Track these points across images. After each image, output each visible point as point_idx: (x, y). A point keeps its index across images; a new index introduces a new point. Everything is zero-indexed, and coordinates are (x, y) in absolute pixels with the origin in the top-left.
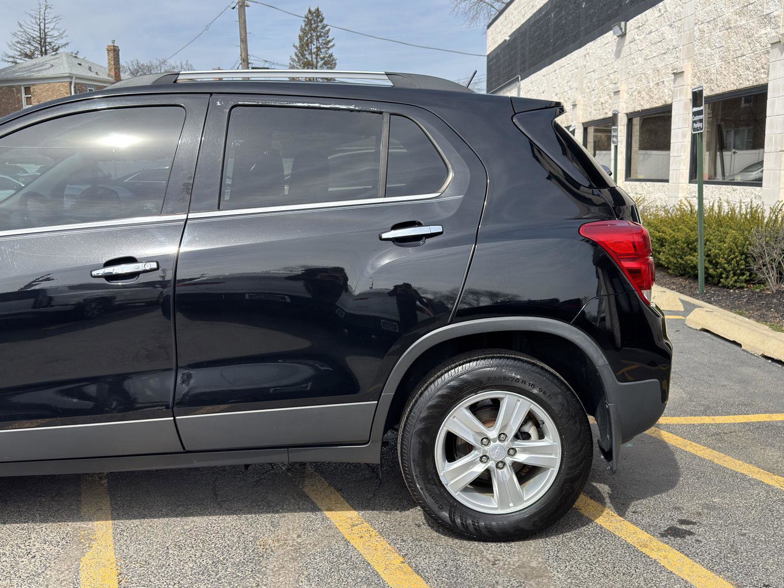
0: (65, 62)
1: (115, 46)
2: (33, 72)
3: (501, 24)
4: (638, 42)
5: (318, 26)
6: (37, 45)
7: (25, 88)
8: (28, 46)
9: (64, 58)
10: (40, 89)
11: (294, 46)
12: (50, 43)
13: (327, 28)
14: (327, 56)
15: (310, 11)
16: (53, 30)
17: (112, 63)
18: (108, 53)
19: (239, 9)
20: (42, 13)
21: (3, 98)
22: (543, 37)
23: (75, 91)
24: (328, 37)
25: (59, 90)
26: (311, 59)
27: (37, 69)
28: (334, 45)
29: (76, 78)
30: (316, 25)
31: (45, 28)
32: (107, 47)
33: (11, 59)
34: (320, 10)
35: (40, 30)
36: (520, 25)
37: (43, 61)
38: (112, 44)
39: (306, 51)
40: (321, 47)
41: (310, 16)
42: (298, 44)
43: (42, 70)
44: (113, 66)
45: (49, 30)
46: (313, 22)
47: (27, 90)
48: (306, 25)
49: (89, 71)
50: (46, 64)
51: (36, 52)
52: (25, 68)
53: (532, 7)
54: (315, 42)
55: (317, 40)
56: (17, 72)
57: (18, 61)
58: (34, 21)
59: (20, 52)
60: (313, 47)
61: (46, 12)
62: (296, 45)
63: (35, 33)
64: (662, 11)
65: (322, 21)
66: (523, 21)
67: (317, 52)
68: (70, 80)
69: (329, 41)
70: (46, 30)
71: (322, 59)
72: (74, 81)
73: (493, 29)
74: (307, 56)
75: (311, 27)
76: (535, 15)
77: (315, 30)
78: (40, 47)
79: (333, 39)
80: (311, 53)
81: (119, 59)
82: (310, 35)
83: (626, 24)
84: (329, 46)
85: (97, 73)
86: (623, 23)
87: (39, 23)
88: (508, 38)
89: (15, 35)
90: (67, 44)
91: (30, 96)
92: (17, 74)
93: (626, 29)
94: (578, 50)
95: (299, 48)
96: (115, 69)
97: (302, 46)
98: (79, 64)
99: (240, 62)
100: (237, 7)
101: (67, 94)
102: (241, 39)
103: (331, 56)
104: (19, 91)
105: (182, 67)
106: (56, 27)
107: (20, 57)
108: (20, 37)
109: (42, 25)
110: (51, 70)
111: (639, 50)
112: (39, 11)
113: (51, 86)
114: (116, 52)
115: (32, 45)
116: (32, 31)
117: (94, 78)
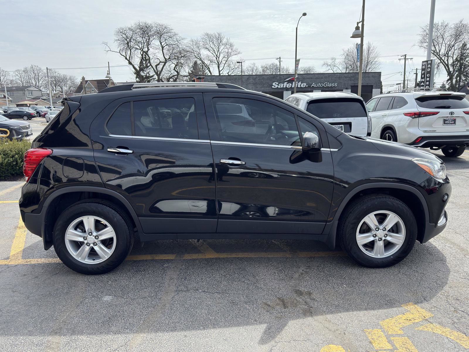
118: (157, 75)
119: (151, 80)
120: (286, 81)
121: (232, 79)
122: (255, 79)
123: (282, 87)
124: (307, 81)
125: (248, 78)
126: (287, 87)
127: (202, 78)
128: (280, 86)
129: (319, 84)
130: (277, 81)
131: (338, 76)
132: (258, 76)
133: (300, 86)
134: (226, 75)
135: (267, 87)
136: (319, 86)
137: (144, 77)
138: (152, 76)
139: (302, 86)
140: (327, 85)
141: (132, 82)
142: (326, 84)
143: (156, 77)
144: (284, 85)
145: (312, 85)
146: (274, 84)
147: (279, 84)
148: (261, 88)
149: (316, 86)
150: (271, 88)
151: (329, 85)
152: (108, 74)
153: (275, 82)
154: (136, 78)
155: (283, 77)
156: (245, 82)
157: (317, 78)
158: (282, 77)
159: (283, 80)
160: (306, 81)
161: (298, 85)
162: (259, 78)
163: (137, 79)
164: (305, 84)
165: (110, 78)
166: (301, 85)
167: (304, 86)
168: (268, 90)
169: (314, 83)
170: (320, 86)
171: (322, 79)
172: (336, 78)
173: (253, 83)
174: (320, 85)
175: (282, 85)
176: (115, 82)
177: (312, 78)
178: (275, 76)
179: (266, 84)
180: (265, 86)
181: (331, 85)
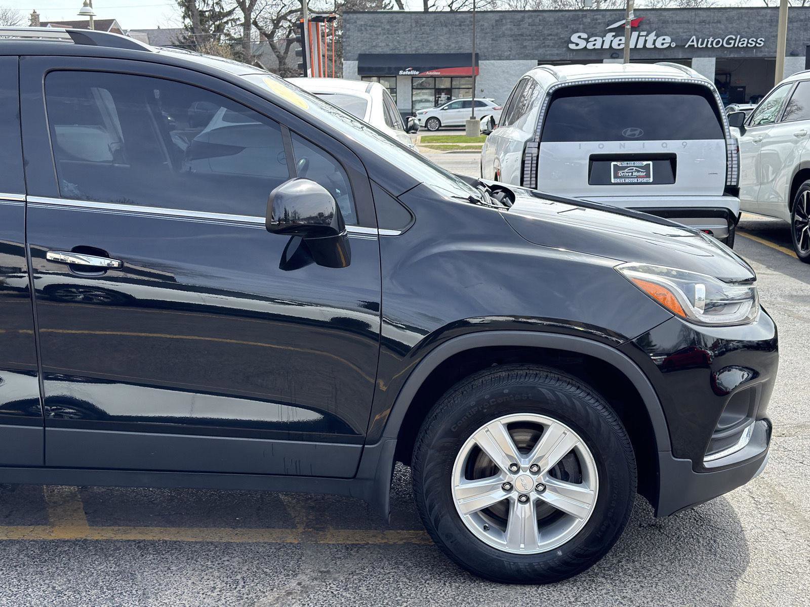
118: (243, 9)
119: (227, 23)
120: (611, 30)
121: (453, 24)
122: (518, 24)
123: (600, 47)
124: (673, 29)
125: (496, 21)
126: (615, 46)
127: (325, 18)
128: (594, 45)
129: (711, 39)
130: (584, 29)
131: (768, 18)
132: (526, 15)
133: (654, 44)
134: (444, 10)
135: (553, 47)
136: (709, 46)
137: (207, 14)
138: (230, 13)
139: (658, 45)
140: (733, 42)
141: (170, 28)
142: (732, 39)
143: (239, 14)
144: (603, 41)
145: (689, 43)
146: (574, 38)
147: (589, 38)
148: (537, 48)
149: (702, 44)
150: (564, 49)
151: (740, 41)
152: (85, 4)
153: (578, 32)
154: (184, 17)
155: (604, 16)
156: (488, 30)
157: (704, 21)
158: (600, 17)
159: (600, 28)
160: (671, 29)
161: (646, 41)
162: (530, 20)
163: (188, 21)
164: (668, 39)
165: (91, 16)
166: (655, 41)
167: (666, 46)
168: (557, 54)
169: (694, 37)
170: (712, 44)
171: (719, 25)
172: (761, 21)
173: (511, 36)
174: (712, 42)
175: (599, 40)
176: (123, 28)
177: (688, 22)
178: (578, 15)
179: (550, 38)
180: (547, 43)
181: (746, 42)
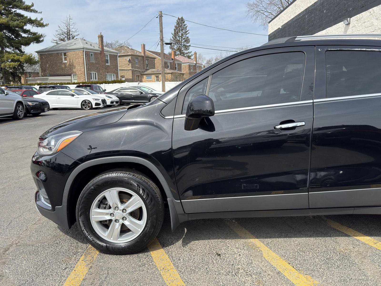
0: (80, 42)
1: (102, 35)
2: (67, 47)
3: (277, 21)
4: (357, 27)
5: (182, 25)
6: (66, 35)
7: (64, 53)
8: (62, 36)
9: (80, 40)
10: (70, 54)
11: (172, 34)
12: (71, 34)
13: (186, 26)
14: (186, 37)
15: (179, 19)
16: (73, 29)
17: (100, 42)
18: (99, 38)
19: (159, 18)
20: (68, 22)
21: (55, 58)
22: (301, 26)
23: (85, 55)
24: (186, 29)
25: (78, 54)
26: (179, 39)
27: (69, 45)
28: (189, 33)
29: (86, 49)
30: (181, 24)
31: (69, 28)
32: (98, 36)
33: (56, 42)
34: (183, 18)
35: (67, 29)
36: (287, 21)
37: (71, 42)
38: (100, 34)
39: (177, 36)
40: (183, 34)
41: (179, 20)
42: (173, 33)
43: (71, 46)
44: (101, 44)
45: (71, 29)
46: (180, 23)
47: (65, 54)
48: (177, 25)
49: (91, 46)
50: (72, 43)
51: (65, 38)
52: (63, 45)
53: (295, 13)
54: (181, 32)
55: (182, 31)
56: (60, 47)
57: (58, 42)
58: (65, 25)
59: (59, 38)
60: (180, 34)
61: (70, 21)
62: (172, 33)
63: (65, 30)
64: (372, 13)
65: (184, 22)
66: (289, 20)
67: (182, 36)
68: (83, 50)
69: (187, 31)
70: (70, 29)
71: (184, 39)
72: (85, 50)
73: (272, 23)
74: (177, 38)
75: (179, 25)
76: (296, 17)
77: (181, 26)
78: (67, 36)
79: (189, 30)
80: (179, 37)
81: (103, 40)
82: (179, 29)
83: (350, 19)
84: (187, 33)
85: (94, 47)
86: (349, 19)
87: (67, 26)
88: (281, 27)
89: (57, 31)
90: (79, 34)
91: (66, 57)
92: (60, 48)
93: (350, 21)
94: (322, 31)
95: (174, 35)
96: (101, 45)
97: (175, 34)
98: (86, 43)
99: (160, 41)
100: (159, 17)
101: (82, 56)
102: (160, 31)
103: (188, 37)
104: (61, 55)
105: (125, 44)
106: (74, 27)
107: (59, 41)
108: (59, 32)
109: (68, 27)
110: (75, 46)
111: (358, 30)
112: (67, 21)
113: (75, 52)
114: (102, 38)
115: (64, 35)
116: (64, 30)
117: (93, 49)
